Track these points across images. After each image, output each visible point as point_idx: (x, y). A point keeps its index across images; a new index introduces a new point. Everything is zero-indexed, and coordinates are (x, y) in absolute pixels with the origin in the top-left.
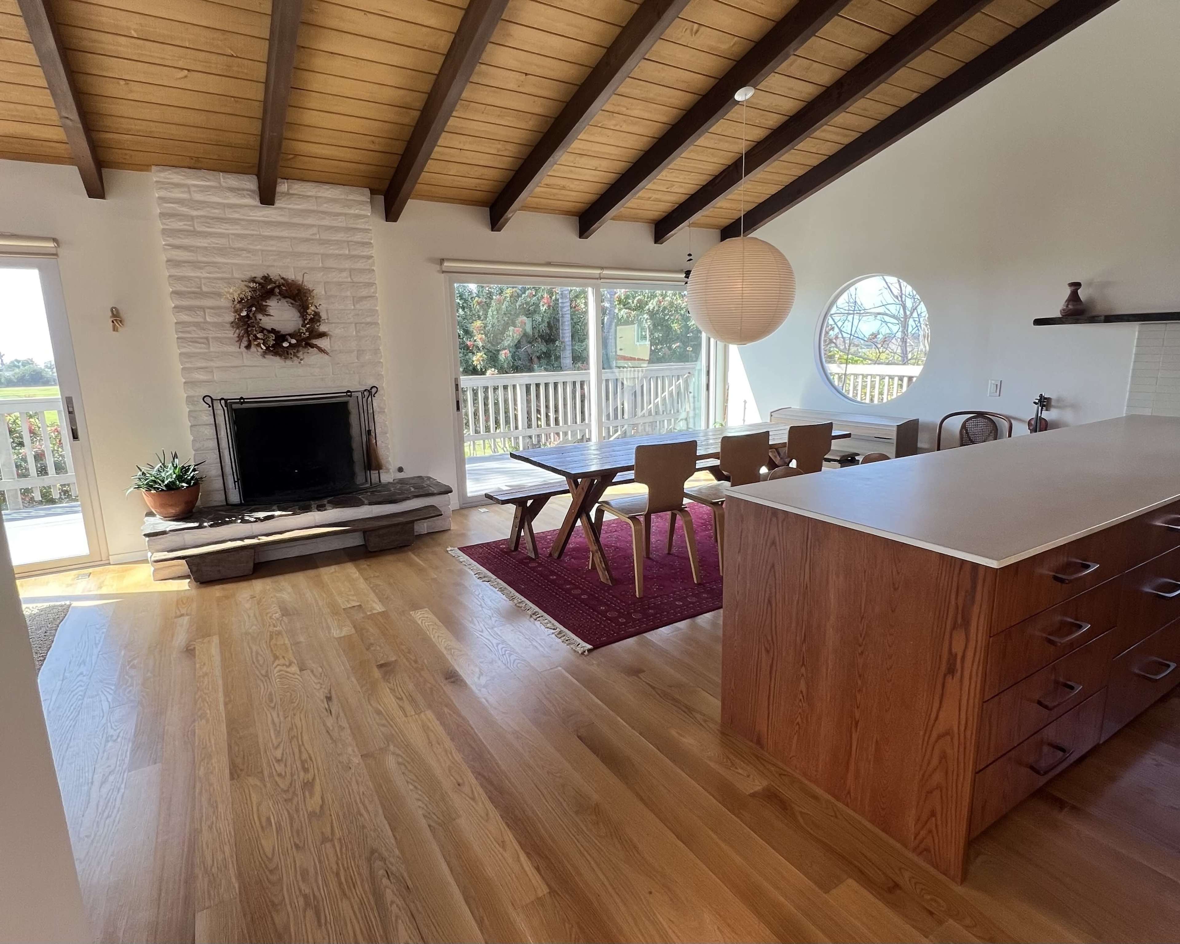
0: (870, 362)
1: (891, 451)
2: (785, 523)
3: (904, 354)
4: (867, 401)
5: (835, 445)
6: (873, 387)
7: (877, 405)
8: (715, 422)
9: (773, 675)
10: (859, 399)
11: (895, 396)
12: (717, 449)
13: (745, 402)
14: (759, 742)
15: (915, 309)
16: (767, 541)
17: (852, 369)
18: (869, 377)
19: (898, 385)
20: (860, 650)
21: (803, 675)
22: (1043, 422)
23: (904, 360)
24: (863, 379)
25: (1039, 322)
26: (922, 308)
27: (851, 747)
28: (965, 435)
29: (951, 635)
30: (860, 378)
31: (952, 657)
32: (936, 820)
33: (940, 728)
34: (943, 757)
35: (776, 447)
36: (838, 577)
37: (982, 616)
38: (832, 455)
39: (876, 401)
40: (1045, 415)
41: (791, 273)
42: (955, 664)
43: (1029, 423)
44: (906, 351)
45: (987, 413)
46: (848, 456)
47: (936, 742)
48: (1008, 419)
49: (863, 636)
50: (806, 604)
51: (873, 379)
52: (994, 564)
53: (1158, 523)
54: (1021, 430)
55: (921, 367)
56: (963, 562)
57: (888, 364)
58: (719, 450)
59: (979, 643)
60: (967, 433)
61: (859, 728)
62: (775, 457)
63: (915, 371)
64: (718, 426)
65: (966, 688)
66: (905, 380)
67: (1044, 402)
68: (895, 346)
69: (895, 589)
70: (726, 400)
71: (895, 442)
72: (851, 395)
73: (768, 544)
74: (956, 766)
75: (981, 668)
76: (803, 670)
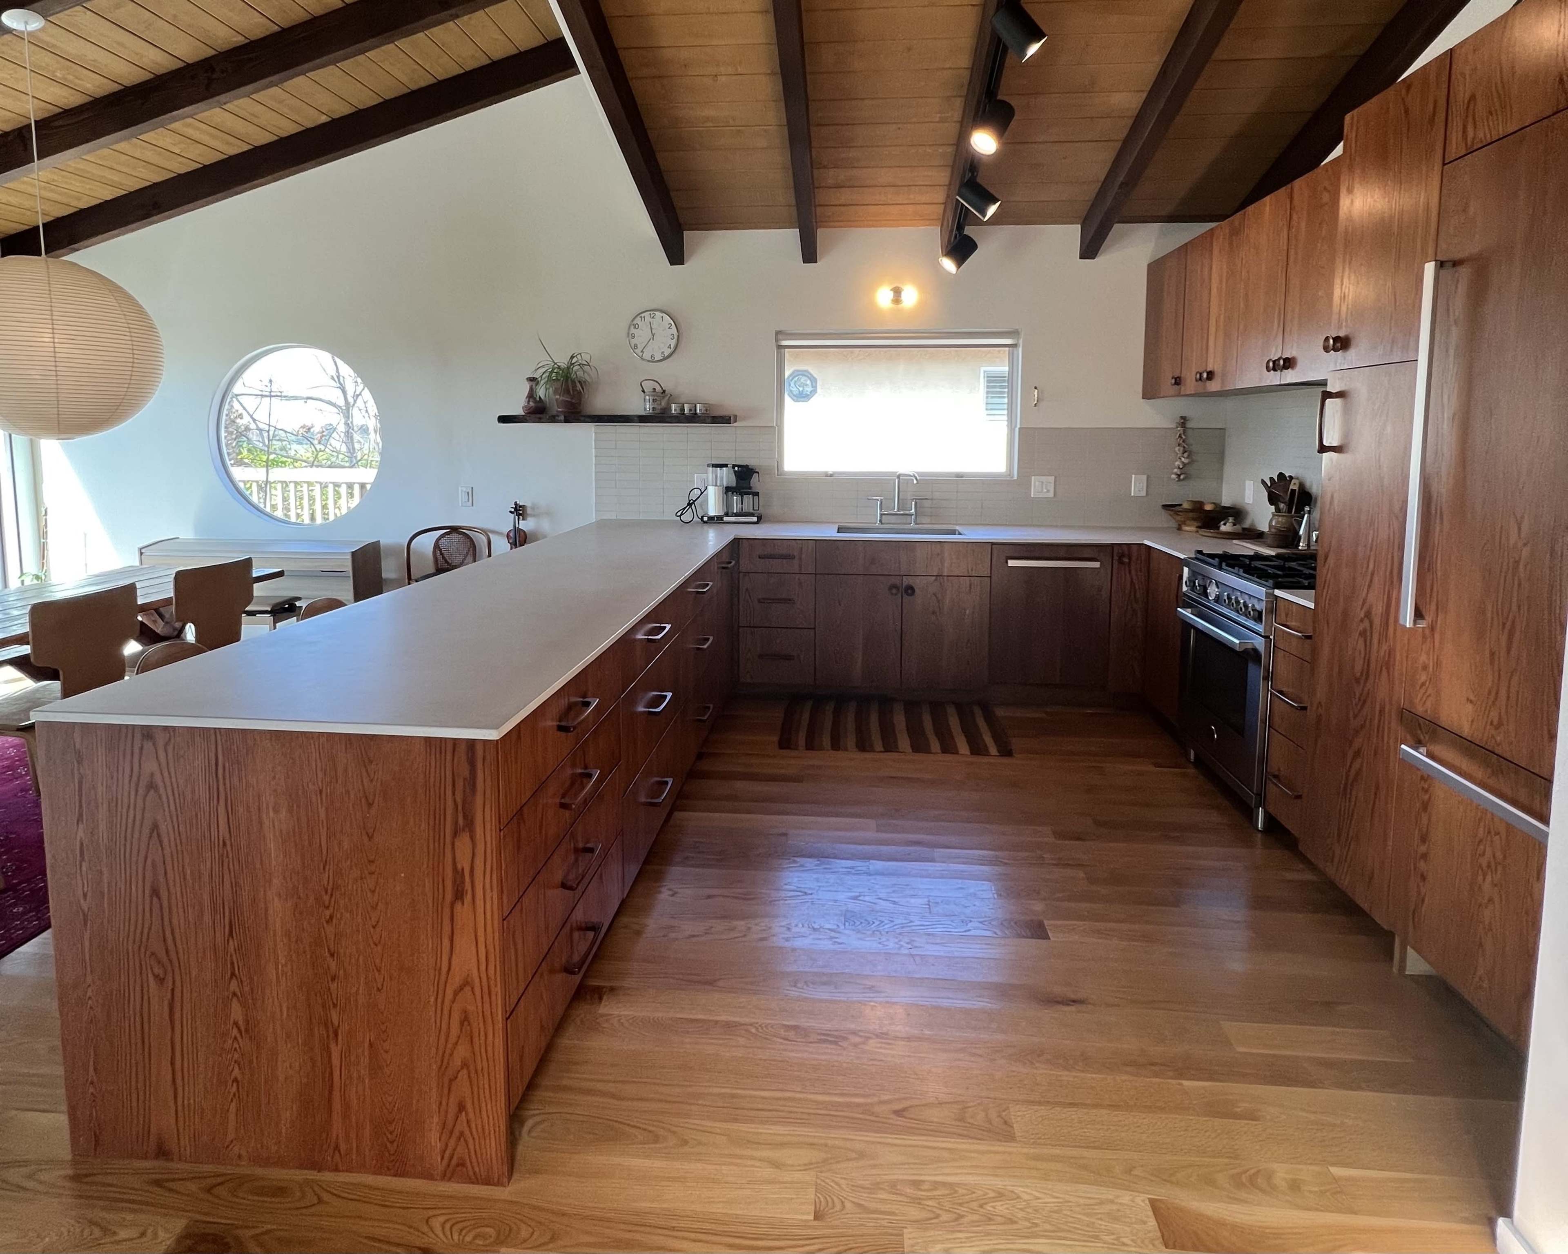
0: (304, 464)
1: (345, 590)
2: (170, 749)
3: (352, 451)
4: (307, 521)
5: (258, 589)
6: (312, 499)
7: (321, 525)
8: (22, 574)
9: (177, 1015)
10: (293, 519)
11: (344, 511)
12: (23, 627)
13: (85, 535)
14: (162, 1152)
15: (356, 396)
16: (137, 785)
17: (277, 474)
18: (305, 486)
19: (348, 493)
20: (328, 913)
21: (234, 994)
22: (522, 534)
23: (352, 462)
24: (296, 487)
25: (503, 419)
26: (367, 395)
27: (331, 1074)
28: (440, 557)
29: (453, 844)
30: (292, 487)
31: (458, 874)
32: (467, 1114)
33: (456, 980)
34: (465, 1019)
35: (155, 607)
36: (276, 811)
37: (488, 807)
38: (257, 604)
39: (319, 520)
40: (523, 525)
41: (152, 328)
42: (463, 882)
43: (508, 536)
44: (354, 449)
45: (461, 528)
46: (285, 602)
47: (453, 1001)
48: (485, 532)
49: (329, 892)
50: (226, 872)
51: (311, 488)
52: (493, 735)
53: (640, 636)
54: (501, 545)
55: (376, 471)
56: (455, 741)
57: (330, 467)
58: (26, 629)
59: (489, 845)
60: (441, 554)
61: (340, 1038)
62: (155, 622)
63: (368, 475)
64: (28, 581)
65: (480, 910)
66: (357, 488)
67: (519, 511)
68: (337, 443)
69: (370, 805)
70: (42, 534)
71: (351, 574)
72: (279, 514)
73: (141, 791)
74: (481, 1025)
75: (494, 876)
76: (234, 986)
